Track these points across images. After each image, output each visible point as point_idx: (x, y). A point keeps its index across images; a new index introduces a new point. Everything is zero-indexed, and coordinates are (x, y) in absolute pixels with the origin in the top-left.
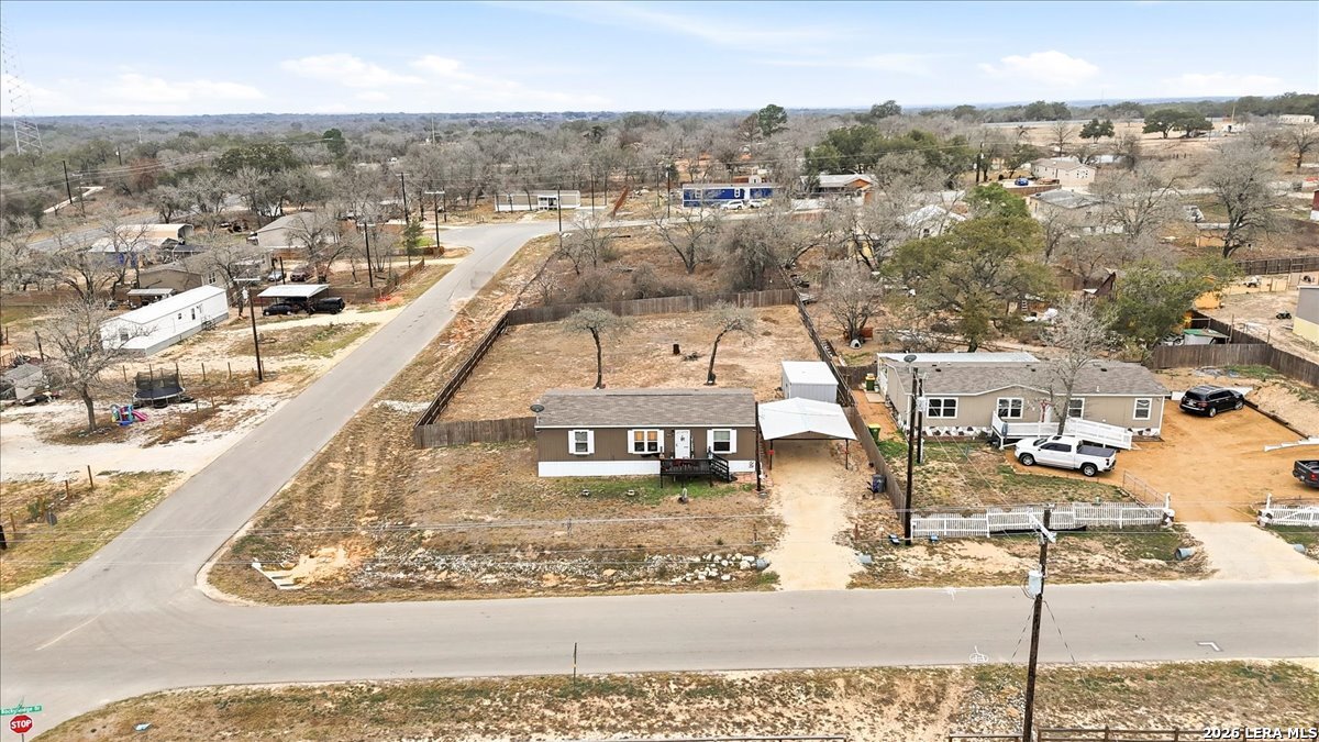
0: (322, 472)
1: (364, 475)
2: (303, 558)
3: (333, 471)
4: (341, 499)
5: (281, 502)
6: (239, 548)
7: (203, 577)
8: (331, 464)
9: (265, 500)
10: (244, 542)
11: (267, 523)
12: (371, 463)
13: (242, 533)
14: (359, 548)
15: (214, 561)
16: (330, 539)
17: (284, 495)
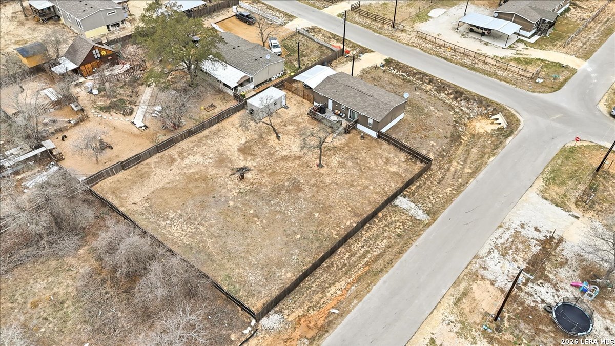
0: (475, 167)
1: (458, 163)
2: (489, 132)
3: (470, 168)
4: (471, 152)
5: (495, 151)
6: (511, 133)
7: (522, 123)
8: (470, 171)
9: (501, 152)
10: (510, 135)
11: (501, 143)
12: (452, 169)
13: (510, 138)
14: (471, 128)
15: (519, 129)
16: (480, 136)
17: (494, 155)
